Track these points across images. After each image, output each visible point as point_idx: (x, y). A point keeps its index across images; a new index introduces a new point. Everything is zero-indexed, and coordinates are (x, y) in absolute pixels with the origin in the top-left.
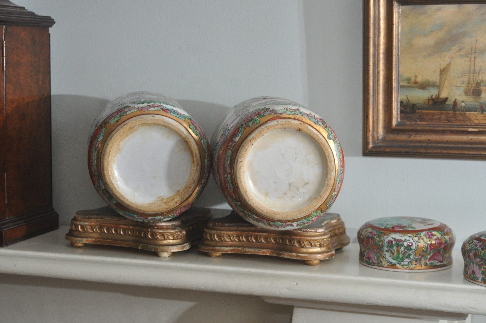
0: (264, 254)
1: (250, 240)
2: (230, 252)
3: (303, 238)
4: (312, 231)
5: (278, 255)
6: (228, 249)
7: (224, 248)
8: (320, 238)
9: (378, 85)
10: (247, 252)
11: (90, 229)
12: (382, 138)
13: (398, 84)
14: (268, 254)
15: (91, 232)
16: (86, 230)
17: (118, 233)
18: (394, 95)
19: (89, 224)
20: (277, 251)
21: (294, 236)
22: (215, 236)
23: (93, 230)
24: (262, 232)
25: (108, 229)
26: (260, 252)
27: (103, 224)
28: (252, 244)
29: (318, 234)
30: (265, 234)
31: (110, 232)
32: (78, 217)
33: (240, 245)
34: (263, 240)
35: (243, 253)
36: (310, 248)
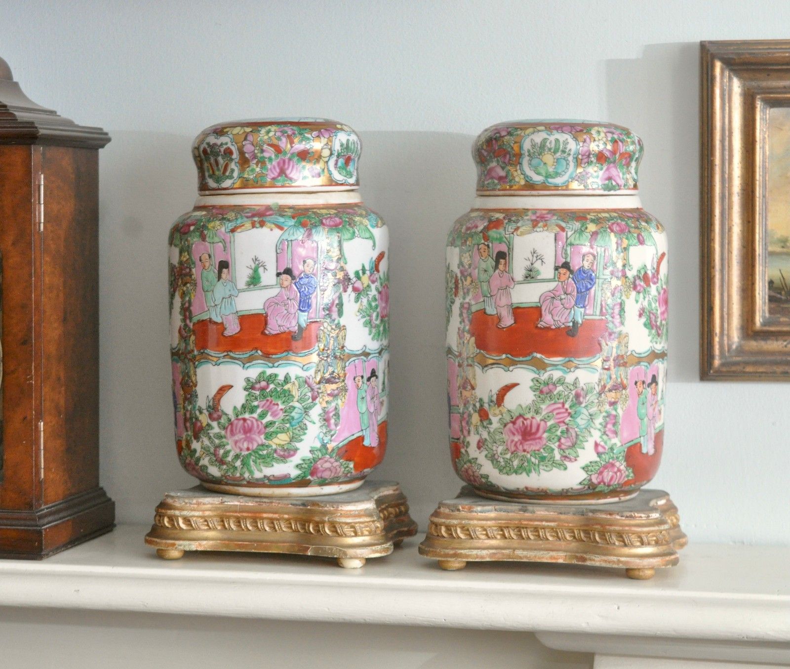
0: (554, 561)
1: (524, 536)
2: (488, 559)
3: (627, 528)
4: (641, 517)
5: (579, 561)
6: (485, 552)
7: (476, 551)
8: (656, 528)
9: (730, 252)
10: (521, 558)
11: (203, 525)
12: (737, 348)
13: (766, 249)
14: (561, 561)
15: (204, 530)
16: (193, 525)
17: (259, 529)
18: (759, 269)
19: (200, 513)
20: (578, 555)
21: (611, 525)
22: (459, 530)
23: (208, 525)
24: (547, 521)
25: (238, 522)
26: (545, 557)
27: (228, 514)
28: (529, 542)
29: (652, 521)
30: (552, 524)
31: (243, 527)
32: (174, 502)
33: (506, 546)
34: (548, 535)
35: (512, 560)
36: (641, 547)
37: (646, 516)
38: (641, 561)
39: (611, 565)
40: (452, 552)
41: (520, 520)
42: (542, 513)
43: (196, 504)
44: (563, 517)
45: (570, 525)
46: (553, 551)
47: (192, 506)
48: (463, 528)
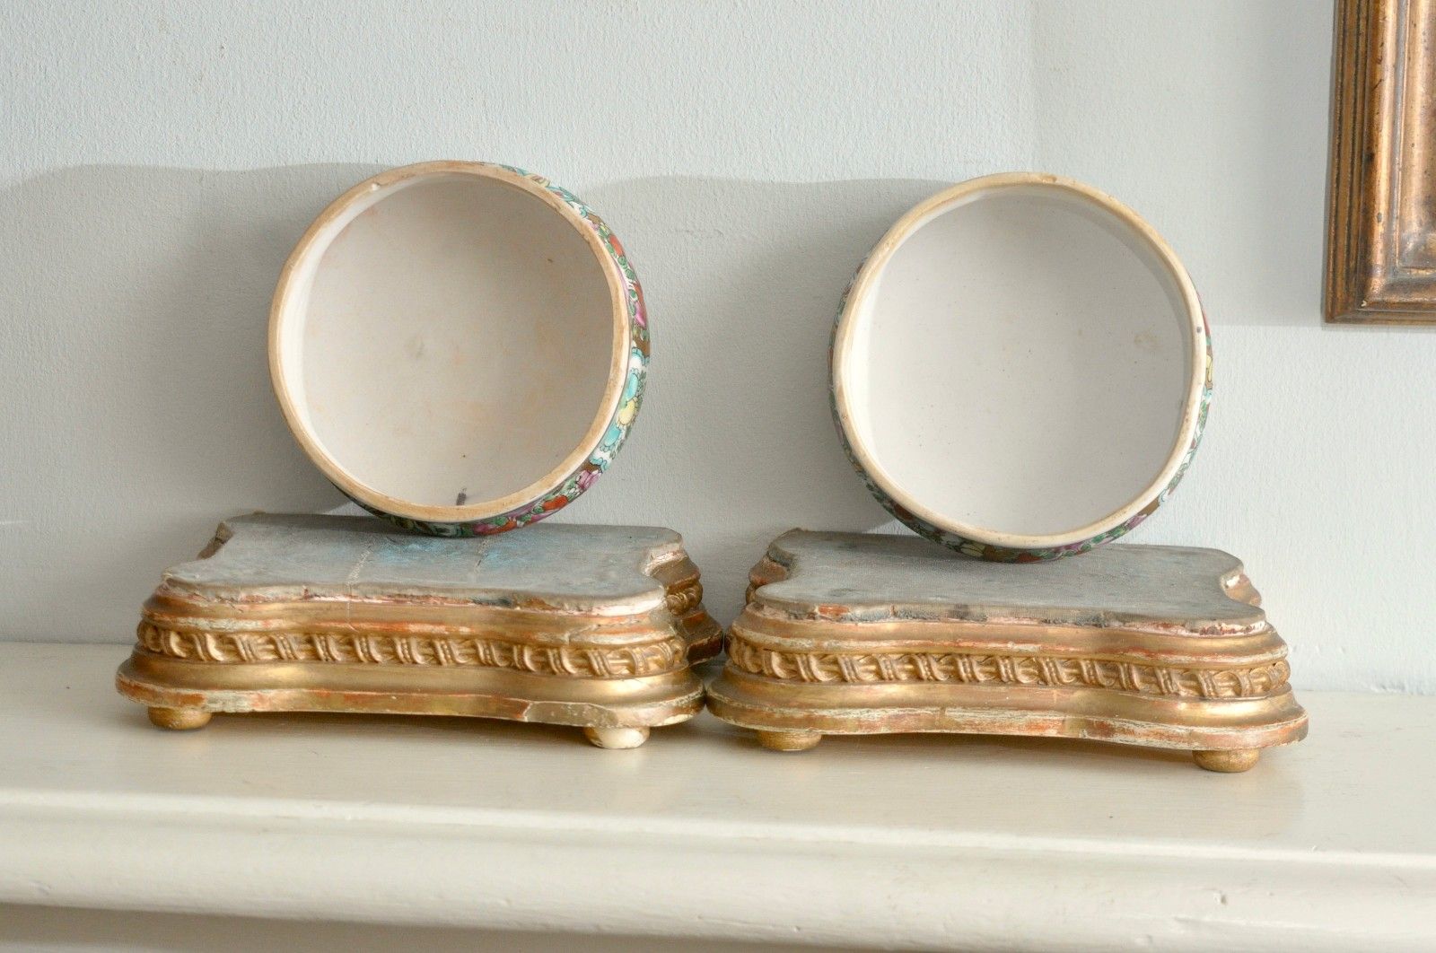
0: (1035, 735)
1: (964, 675)
2: (883, 731)
3: (1207, 659)
4: (1233, 631)
5: (1094, 734)
6: (876, 715)
7: (858, 711)
10: (958, 725)
11: (264, 650)
12: (1416, 248)
14: (1052, 733)
15: (269, 663)
16: (243, 652)
17: (398, 659)
19: (259, 625)
20: (1094, 719)
21: (1170, 652)
22: (814, 663)
23: (276, 651)
24: (1018, 641)
25: (348, 641)
26: (1017, 724)
27: (323, 624)
28: (975, 688)
29: (1258, 640)
30: (1030, 648)
31: (361, 654)
32: (190, 597)
33: (921, 698)
34: (1019, 671)
35: (938, 731)
36: (1233, 701)
37: (1245, 628)
38: (1239, 734)
39: (1173, 743)
40: (800, 714)
41: (955, 638)
42: (1002, 620)
43: (247, 602)
44: (1052, 630)
45: (1072, 649)
46: (1032, 709)
47: (237, 606)
48: (822, 657)
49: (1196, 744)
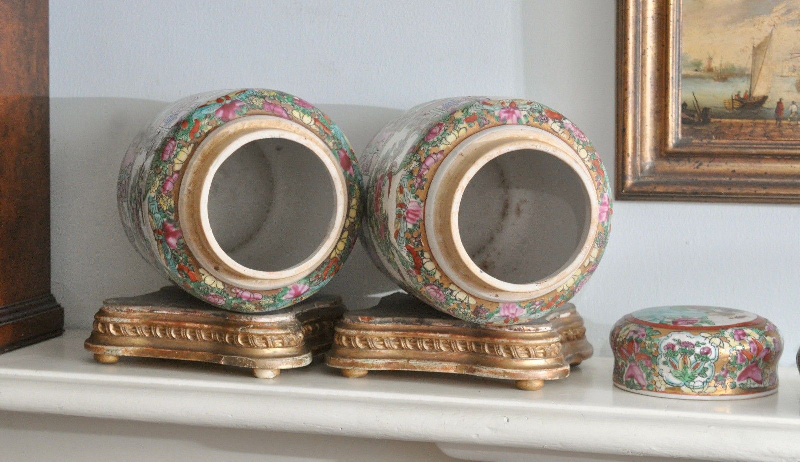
0: (446, 372)
1: (420, 347)
2: (384, 369)
3: (514, 341)
4: (530, 330)
5: (469, 372)
6: (381, 362)
7: (373, 360)
8: (544, 341)
9: (644, 75)
10: (415, 368)
11: (131, 331)
12: (651, 168)
13: (679, 73)
14: (452, 372)
15: (133, 337)
16: (123, 332)
17: (182, 337)
18: (672, 92)
19: (129, 321)
20: (469, 366)
21: (500, 337)
22: (358, 340)
23: (137, 332)
24: (442, 334)
25: (164, 330)
26: (438, 367)
27: (155, 322)
28: (423, 353)
29: (540, 334)
30: (447, 337)
31: (168, 335)
32: (108, 309)
33: (402, 356)
34: (442, 345)
35: (407, 370)
36: (528, 360)
37: (536, 329)
38: (527, 373)
39: (497, 376)
40: (350, 361)
41: (417, 332)
42: (439, 325)
43: (127, 312)
44: (457, 330)
45: (464, 338)
46: (445, 361)
47: (122, 313)
48: (361, 338)
49: (507, 377)
